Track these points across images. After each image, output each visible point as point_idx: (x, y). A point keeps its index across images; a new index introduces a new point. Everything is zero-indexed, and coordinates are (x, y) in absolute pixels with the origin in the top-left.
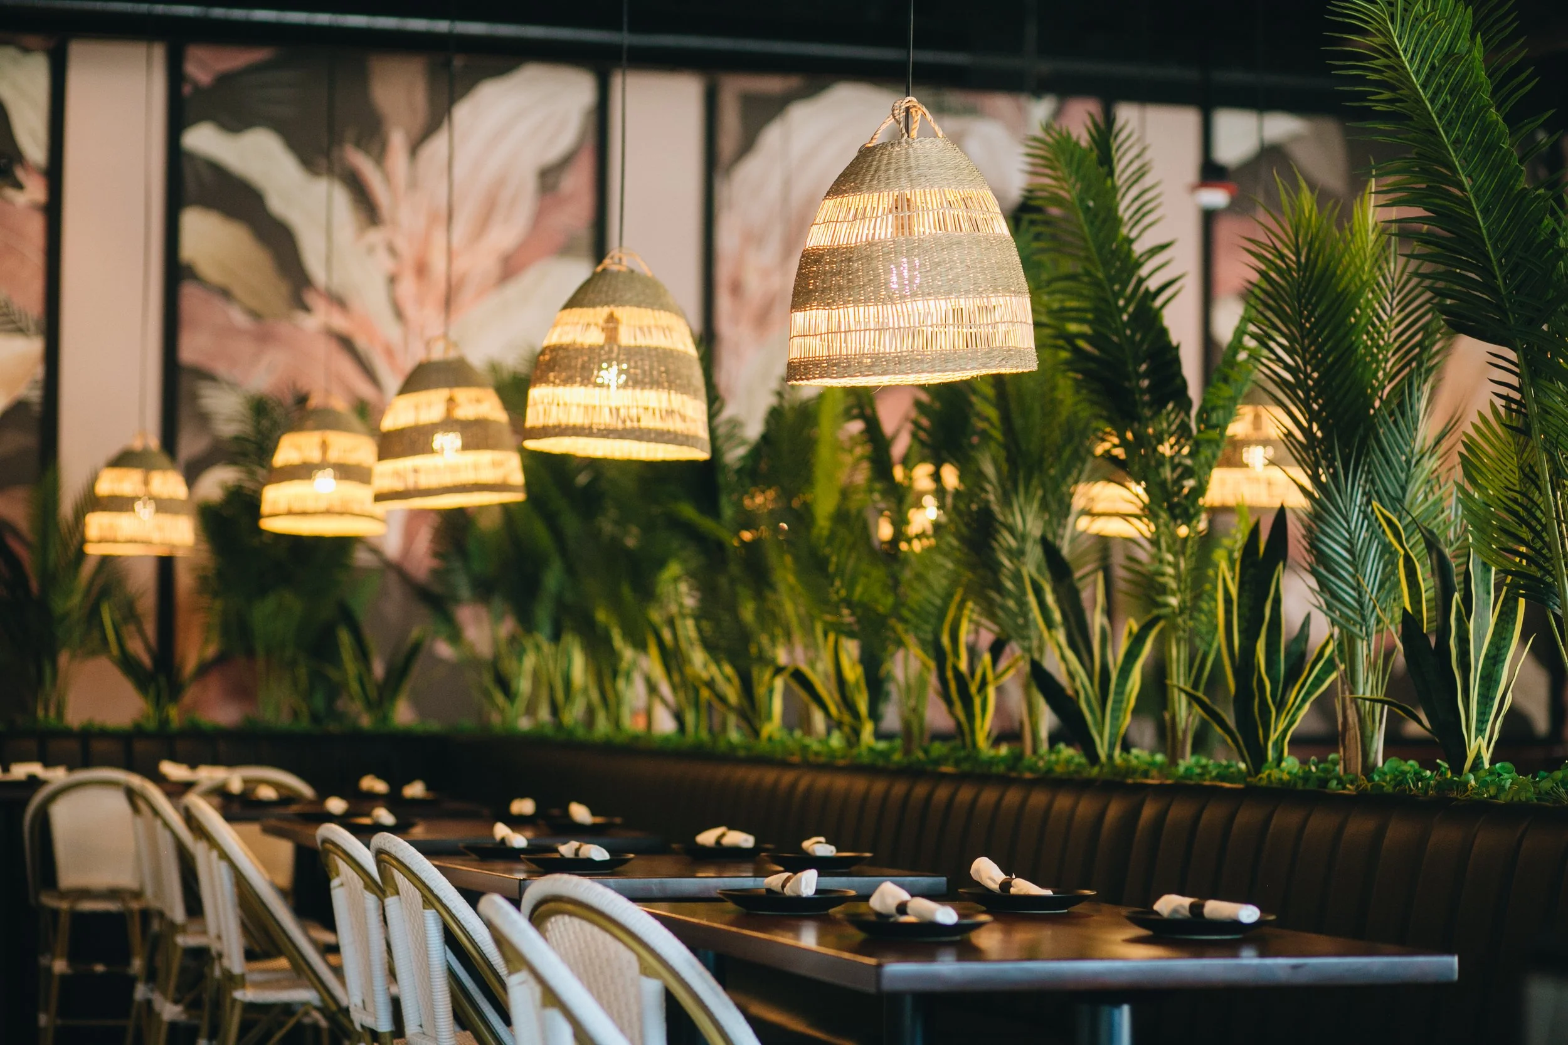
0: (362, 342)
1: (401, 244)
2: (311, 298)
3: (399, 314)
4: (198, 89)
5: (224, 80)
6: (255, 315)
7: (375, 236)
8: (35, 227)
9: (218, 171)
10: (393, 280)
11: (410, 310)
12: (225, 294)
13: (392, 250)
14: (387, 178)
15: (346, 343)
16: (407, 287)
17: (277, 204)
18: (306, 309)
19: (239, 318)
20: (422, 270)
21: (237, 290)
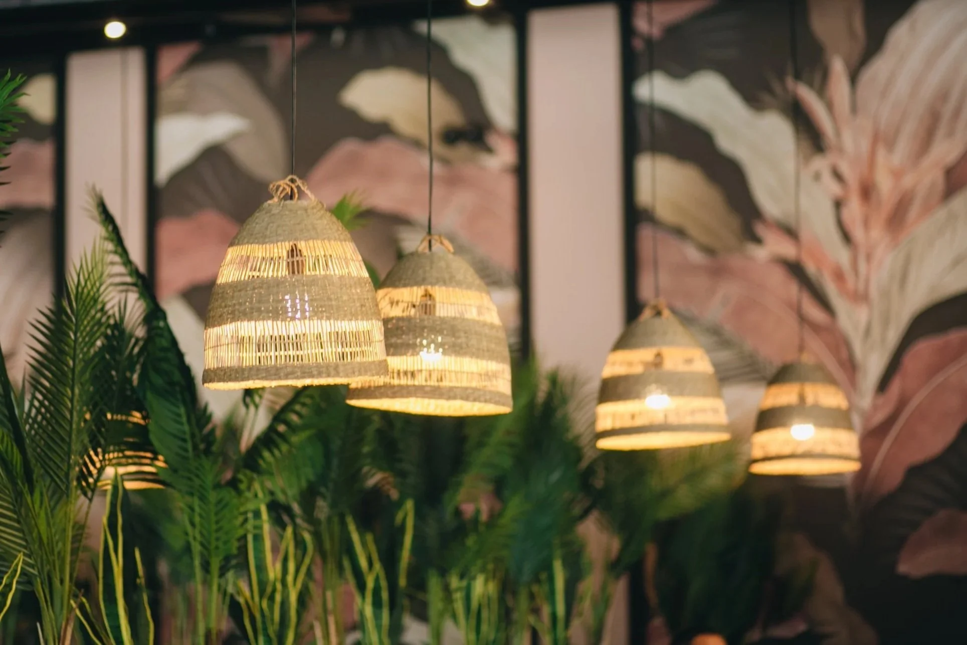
0: (811, 268)
1: (845, 169)
2: (760, 230)
3: (847, 237)
4: (649, 41)
5: (673, 31)
6: (709, 251)
7: (821, 164)
8: (507, 188)
9: (670, 117)
10: (838, 204)
11: (858, 233)
12: (680, 232)
13: (838, 176)
14: (830, 106)
15: (795, 269)
16: (854, 210)
17: (726, 143)
18: (758, 240)
19: (693, 255)
20: (867, 192)
21: (692, 230)
